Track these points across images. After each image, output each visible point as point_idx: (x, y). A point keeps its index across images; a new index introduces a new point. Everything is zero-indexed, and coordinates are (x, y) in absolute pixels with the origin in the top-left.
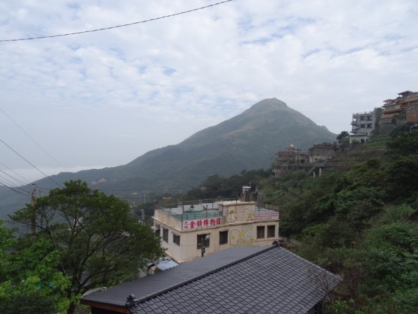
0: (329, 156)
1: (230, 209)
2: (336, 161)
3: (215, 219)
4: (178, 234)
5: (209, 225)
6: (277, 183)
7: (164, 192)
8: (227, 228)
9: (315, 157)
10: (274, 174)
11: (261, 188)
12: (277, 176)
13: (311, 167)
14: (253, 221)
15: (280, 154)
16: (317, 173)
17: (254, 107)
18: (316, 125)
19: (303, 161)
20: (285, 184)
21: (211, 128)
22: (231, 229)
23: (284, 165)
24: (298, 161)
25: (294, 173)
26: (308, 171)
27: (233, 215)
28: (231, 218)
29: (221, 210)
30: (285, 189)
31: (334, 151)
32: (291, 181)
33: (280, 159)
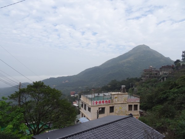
0: (170, 71)
1: (115, 96)
2: (173, 74)
3: (108, 100)
4: (90, 107)
5: (105, 103)
6: (143, 84)
7: (92, 87)
8: (113, 105)
9: (163, 72)
10: (142, 80)
11: (136, 86)
12: (143, 81)
13: (160, 77)
14: (127, 102)
15: (145, 71)
16: (163, 80)
17: (134, 49)
18: (164, 57)
19: (156, 74)
20: (148, 85)
21: (114, 59)
22: (115, 105)
23: (147, 76)
24: (154, 74)
25: (152, 79)
26: (159, 79)
27: (116, 99)
28: (115, 101)
29: (111, 96)
30: (148, 87)
31: (172, 69)
32: (150, 83)
33: (145, 73)
